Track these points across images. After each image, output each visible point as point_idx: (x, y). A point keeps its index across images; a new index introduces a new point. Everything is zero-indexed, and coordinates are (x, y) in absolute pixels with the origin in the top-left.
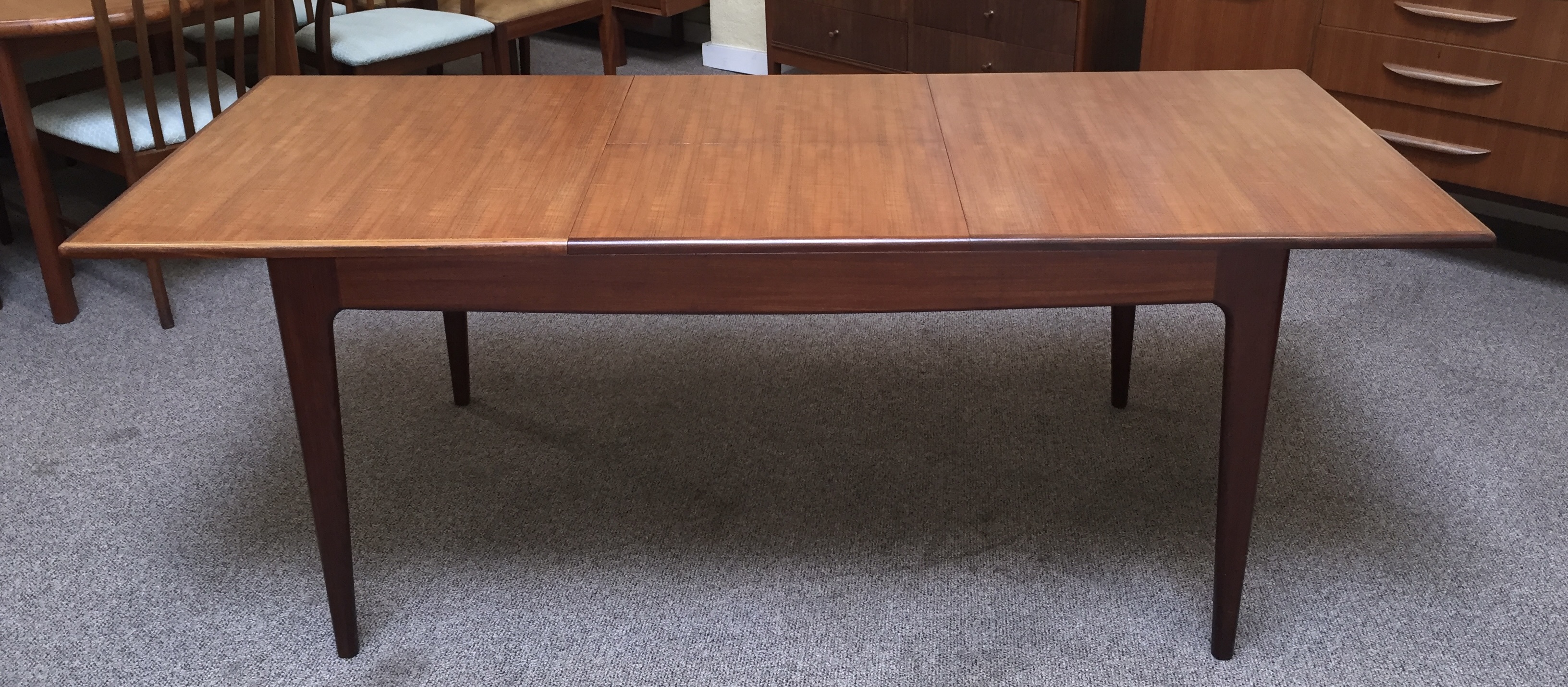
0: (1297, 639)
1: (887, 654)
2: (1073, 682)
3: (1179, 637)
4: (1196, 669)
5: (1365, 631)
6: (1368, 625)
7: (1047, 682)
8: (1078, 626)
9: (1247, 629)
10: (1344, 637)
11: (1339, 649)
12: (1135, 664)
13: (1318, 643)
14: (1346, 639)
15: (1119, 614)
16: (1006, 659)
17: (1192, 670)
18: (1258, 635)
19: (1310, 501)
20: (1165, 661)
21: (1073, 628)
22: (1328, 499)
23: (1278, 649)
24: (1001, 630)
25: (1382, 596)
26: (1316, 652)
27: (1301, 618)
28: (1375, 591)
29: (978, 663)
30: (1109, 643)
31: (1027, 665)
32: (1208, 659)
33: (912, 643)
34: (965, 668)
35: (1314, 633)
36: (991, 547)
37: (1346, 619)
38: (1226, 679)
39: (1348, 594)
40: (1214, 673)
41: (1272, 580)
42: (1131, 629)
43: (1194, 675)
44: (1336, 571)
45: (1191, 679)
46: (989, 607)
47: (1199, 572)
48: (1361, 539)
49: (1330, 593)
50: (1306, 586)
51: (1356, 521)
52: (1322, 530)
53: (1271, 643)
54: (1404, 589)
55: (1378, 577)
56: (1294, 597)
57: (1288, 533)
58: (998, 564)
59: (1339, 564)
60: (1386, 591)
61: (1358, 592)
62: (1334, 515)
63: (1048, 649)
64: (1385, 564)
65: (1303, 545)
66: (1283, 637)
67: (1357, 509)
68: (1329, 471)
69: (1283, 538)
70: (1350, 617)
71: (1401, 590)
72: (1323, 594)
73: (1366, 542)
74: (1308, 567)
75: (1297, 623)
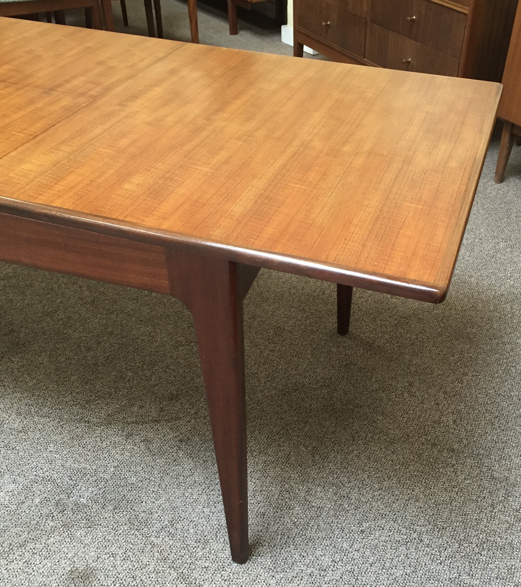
0: (308, 561)
1: (12, 487)
2: (114, 548)
3: (222, 532)
4: (211, 564)
5: (368, 570)
6: (376, 565)
7: (96, 543)
8: (158, 502)
9: (278, 541)
10: (347, 571)
11: (335, 580)
12: (170, 547)
13: (322, 570)
14: (347, 572)
15: (196, 501)
16: (85, 515)
17: (207, 565)
18: (282, 549)
19: (418, 444)
20: (194, 551)
21: (154, 502)
22: (434, 445)
23: (287, 566)
24: (104, 490)
25: (407, 542)
26: (314, 577)
27: (328, 542)
28: (405, 536)
29: (66, 512)
30: (168, 523)
31: (95, 525)
32: (227, 559)
33: (37, 483)
34: (53, 513)
35: (326, 561)
37: (361, 555)
38: (225, 581)
39: (382, 532)
40: (220, 573)
41: (333, 504)
42: (193, 516)
43: (205, 570)
44: (390, 509)
45: (200, 572)
46: (112, 469)
47: (284, 481)
48: (432, 488)
49: (370, 527)
50: (355, 516)
51: (441, 471)
52: (408, 470)
53: (286, 558)
54: (431, 541)
55: (419, 524)
56: (338, 523)
57: (379, 466)
58: (151, 435)
59: (397, 504)
60: (415, 539)
61: (392, 533)
62: (427, 461)
63: (122, 515)
64: (433, 514)
65: (382, 480)
66: (300, 555)
67: (450, 460)
68: (455, 422)
69: (372, 469)
70: (368, 553)
71: (428, 541)
72: (363, 527)
73: (434, 490)
74: (371, 499)
75: (322, 546)
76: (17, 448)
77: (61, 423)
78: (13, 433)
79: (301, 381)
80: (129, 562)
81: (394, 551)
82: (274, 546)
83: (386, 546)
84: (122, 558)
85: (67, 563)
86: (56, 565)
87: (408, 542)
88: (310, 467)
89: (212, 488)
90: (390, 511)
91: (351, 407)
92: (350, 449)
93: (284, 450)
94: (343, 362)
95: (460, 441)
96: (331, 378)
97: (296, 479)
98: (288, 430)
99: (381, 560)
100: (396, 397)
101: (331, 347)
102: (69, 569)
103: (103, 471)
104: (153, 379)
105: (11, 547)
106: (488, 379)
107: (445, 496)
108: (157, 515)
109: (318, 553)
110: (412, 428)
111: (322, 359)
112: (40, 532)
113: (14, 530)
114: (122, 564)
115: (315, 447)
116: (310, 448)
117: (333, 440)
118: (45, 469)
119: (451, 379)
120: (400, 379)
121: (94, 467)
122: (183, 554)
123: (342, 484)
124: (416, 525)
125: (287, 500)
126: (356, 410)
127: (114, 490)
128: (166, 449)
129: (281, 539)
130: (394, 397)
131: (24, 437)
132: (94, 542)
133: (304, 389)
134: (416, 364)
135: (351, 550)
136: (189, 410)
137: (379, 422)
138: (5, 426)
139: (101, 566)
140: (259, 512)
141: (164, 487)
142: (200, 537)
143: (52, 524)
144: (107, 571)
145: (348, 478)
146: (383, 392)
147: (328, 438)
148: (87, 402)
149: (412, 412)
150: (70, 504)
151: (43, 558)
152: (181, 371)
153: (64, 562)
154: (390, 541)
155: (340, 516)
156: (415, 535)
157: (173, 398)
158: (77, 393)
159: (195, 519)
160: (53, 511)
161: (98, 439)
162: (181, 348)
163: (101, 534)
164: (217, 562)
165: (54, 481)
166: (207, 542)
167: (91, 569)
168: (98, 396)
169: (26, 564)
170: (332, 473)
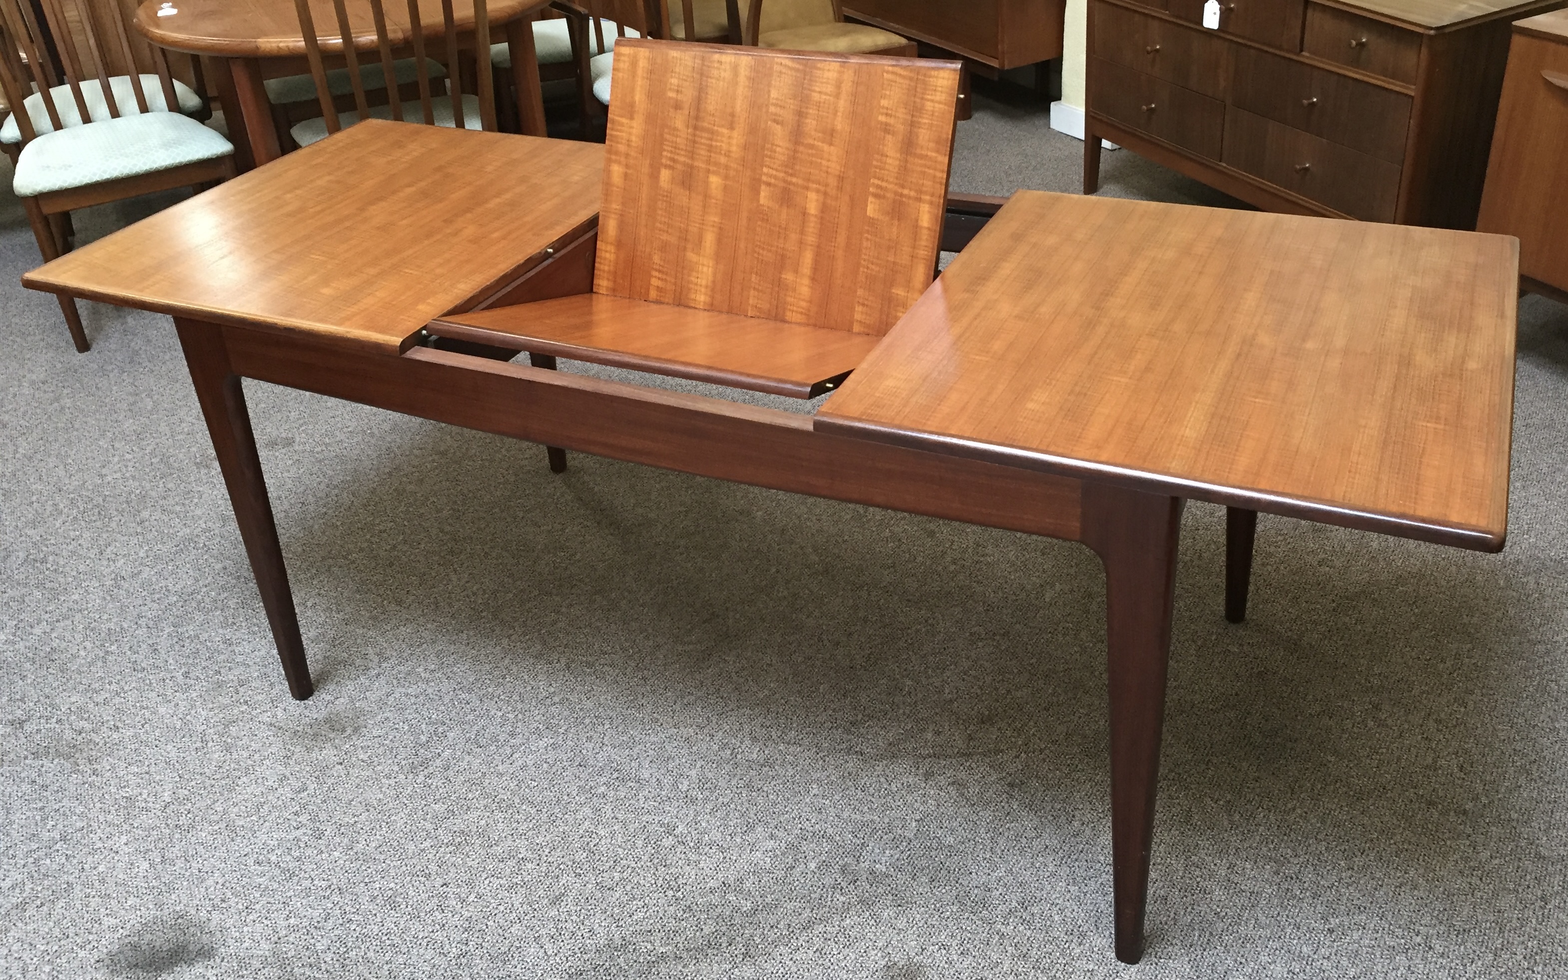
0: (1250, 970)
1: (771, 844)
2: (943, 937)
3: (1104, 922)
4: (1096, 967)
7: (914, 928)
9: (1196, 938)
12: (1028, 939)
15: (1054, 875)
16: (889, 888)
17: (1091, 967)
18: (1205, 950)
19: (1403, 801)
20: (1066, 946)
21: (990, 874)
22: (1431, 804)
23: (1216, 975)
27: (1277, 945)
28: (1403, 941)
29: (858, 883)
31: (907, 902)
33: (806, 840)
34: (840, 884)
36: (969, 755)
37: (1335, 965)
39: (1363, 933)
41: (1275, 887)
42: (1054, 896)
43: (1089, 974)
44: (1371, 899)
46: (914, 824)
47: (1189, 851)
48: (1438, 869)
49: (1341, 924)
50: (1315, 907)
51: (1448, 843)
52: (1392, 842)
53: (1213, 965)
54: (1447, 950)
55: (1422, 922)
56: (1288, 916)
57: (1343, 833)
58: (962, 775)
59: (1381, 893)
60: (1420, 945)
61: (1379, 935)
62: (1423, 828)
63: (944, 891)
64: (1445, 910)
65: (1351, 854)
66: (1236, 961)
67: (1462, 827)
68: (1461, 768)
69: (1331, 838)
70: (1345, 962)
71: (1442, 949)
72: (1330, 924)
73: (1442, 873)
74: (1336, 884)
75: (1268, 950)
76: (765, 789)
77: (821, 754)
78: (754, 766)
79: (1188, 698)
80: (971, 958)
81: (1388, 961)
82: (1191, 946)
83: (1373, 954)
84: (959, 952)
85: (879, 955)
86: (862, 956)
87: (1409, 948)
88: (1226, 831)
89: (1075, 857)
90: (1372, 903)
91: (1279, 740)
92: (1289, 806)
93: (1179, 804)
94: (1252, 668)
95: (1476, 798)
96: (1237, 694)
97: (1208, 849)
98: (1180, 774)
99: (1368, 973)
100: (1353, 726)
101: (1228, 645)
102: (884, 963)
103: (900, 826)
104: (947, 691)
105: (791, 930)
106: (1511, 700)
107: (1461, 883)
108: (998, 893)
109: (1264, 959)
110: (1388, 776)
111: (1217, 664)
112: (827, 909)
113: (790, 906)
114: (960, 960)
115: (1230, 801)
116: (1221, 803)
117: (1258, 790)
118: (813, 821)
119: (1446, 700)
120: (1356, 699)
121: (886, 820)
122: (1050, 951)
123: (1285, 858)
124: (1417, 924)
125: (1198, 879)
126: (1289, 745)
127: (924, 854)
128: (991, 797)
129: (1200, 936)
130: (1351, 725)
131: (770, 773)
132: (912, 927)
133: (1195, 710)
134: (1380, 674)
135: (1316, 957)
136: (1013, 739)
137: (1330, 765)
138: (739, 756)
139: (930, 960)
140: (1157, 895)
141: (999, 852)
142: (1071, 927)
143: (842, 899)
144: (940, 969)
145: (1293, 850)
146: (1330, 717)
147: (1248, 788)
148: (853, 724)
149: (1384, 750)
150: (862, 873)
151: (841, 946)
152: (988, 679)
153: (873, 953)
154: (1379, 946)
155: (1289, 907)
156: (1419, 939)
157: (985, 720)
158: (834, 710)
159: (1057, 901)
160: (839, 880)
161: (882, 780)
162: (980, 644)
163: (918, 916)
164: (1106, 965)
165: (831, 839)
166: (1083, 935)
167: (915, 965)
168: (868, 715)
169: (818, 953)
170: (1265, 841)
